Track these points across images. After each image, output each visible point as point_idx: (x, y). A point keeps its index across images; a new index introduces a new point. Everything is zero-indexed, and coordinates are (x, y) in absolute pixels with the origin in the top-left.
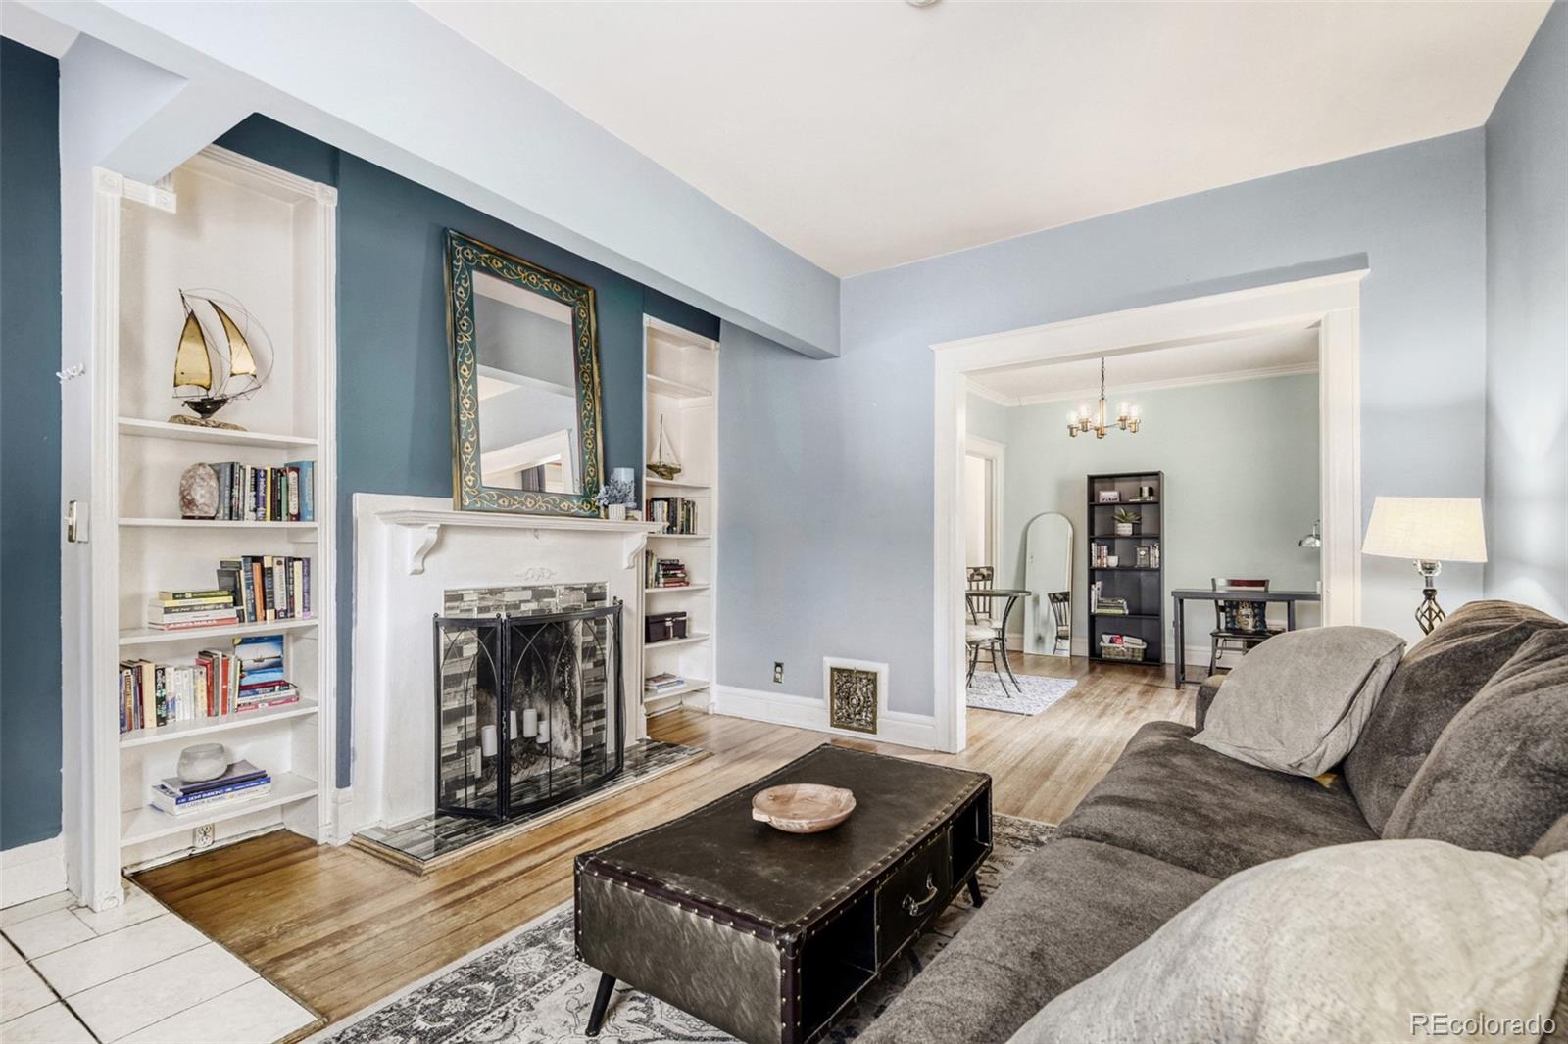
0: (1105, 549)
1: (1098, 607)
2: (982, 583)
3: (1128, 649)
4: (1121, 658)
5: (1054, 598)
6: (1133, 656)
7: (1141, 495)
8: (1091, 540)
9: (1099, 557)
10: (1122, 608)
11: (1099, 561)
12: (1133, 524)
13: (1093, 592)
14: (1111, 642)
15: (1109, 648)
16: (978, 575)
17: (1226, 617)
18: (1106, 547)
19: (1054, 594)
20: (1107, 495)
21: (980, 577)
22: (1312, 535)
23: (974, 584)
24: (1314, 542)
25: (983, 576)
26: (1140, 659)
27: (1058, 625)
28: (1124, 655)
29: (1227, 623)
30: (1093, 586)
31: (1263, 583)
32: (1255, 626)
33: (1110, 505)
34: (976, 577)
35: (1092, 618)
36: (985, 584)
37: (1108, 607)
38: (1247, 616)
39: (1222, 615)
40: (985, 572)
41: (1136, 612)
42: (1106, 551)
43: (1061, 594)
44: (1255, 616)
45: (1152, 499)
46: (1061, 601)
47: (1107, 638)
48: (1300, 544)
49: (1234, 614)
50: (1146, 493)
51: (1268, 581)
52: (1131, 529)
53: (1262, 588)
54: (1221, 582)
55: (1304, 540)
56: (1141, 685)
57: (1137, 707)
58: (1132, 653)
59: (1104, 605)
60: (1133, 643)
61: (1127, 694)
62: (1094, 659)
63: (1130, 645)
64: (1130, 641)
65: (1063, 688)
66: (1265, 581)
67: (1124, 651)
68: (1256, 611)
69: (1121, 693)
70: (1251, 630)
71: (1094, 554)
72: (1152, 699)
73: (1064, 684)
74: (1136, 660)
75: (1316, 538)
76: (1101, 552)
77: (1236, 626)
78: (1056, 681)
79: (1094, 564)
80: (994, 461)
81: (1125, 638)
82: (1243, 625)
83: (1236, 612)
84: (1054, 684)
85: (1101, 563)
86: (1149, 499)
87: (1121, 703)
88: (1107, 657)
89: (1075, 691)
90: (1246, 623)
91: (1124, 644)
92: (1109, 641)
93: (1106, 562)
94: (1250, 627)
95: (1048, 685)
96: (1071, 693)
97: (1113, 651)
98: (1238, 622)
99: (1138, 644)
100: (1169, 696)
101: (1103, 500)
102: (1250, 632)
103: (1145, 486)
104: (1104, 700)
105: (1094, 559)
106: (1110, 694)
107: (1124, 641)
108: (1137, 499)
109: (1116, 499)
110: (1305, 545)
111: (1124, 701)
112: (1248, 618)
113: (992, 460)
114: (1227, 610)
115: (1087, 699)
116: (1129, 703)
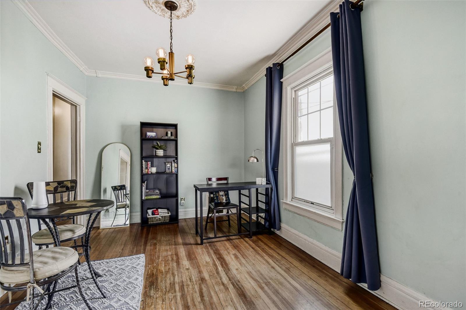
1: (146, 196)
2: (65, 195)
3: (162, 217)
4: (158, 222)
5: (115, 188)
6: (164, 220)
7: (167, 136)
8: (142, 158)
9: (147, 168)
10: (157, 195)
11: (147, 170)
13: (143, 187)
14: (153, 214)
15: (152, 218)
16: (62, 187)
18: (150, 163)
19: (115, 187)
20: (151, 134)
21: (64, 189)
22: (252, 157)
23: (58, 195)
24: (254, 160)
25: (67, 188)
26: (169, 221)
27: (117, 203)
30: (143, 184)
31: (226, 179)
32: (226, 200)
33: (152, 140)
34: (59, 189)
35: (142, 202)
36: (69, 195)
37: (151, 195)
40: (69, 184)
41: (164, 196)
42: (150, 165)
43: (119, 186)
44: (225, 196)
45: (173, 138)
46: (119, 190)
47: (150, 212)
50: (169, 135)
51: (228, 178)
52: (163, 153)
53: (225, 182)
54: (214, 179)
55: (250, 159)
56: (182, 246)
57: (200, 282)
58: (165, 218)
59: (149, 194)
60: (164, 213)
61: (182, 262)
62: (145, 225)
63: (162, 214)
64: (162, 212)
65: (138, 270)
66: (227, 178)
67: (161, 218)
68: (226, 193)
69: (178, 263)
70: (225, 202)
71: (144, 166)
72: (198, 262)
73: (137, 263)
74: (166, 222)
75: (254, 158)
76: (148, 165)
77: (219, 201)
78: (130, 261)
79: (143, 171)
80: (78, 107)
81: (160, 210)
82: (221, 200)
83: (218, 194)
84: (129, 267)
85: (148, 171)
86: (171, 138)
87: (187, 280)
88: (151, 224)
89: (148, 272)
90: (222, 199)
91: (159, 214)
92: (151, 213)
93: (150, 170)
94: (224, 201)
95: (126, 270)
96: (146, 278)
97: (154, 219)
98: (220, 199)
99: (166, 213)
100: (203, 254)
101: (149, 137)
102: (224, 204)
103: (169, 131)
104: (174, 279)
105: (143, 169)
106: (172, 266)
107: (159, 212)
108: (166, 138)
109: (155, 137)
110: (250, 161)
111: (186, 274)
112: (223, 196)
113: (76, 106)
114: (214, 193)
115: (161, 281)
116: (191, 276)
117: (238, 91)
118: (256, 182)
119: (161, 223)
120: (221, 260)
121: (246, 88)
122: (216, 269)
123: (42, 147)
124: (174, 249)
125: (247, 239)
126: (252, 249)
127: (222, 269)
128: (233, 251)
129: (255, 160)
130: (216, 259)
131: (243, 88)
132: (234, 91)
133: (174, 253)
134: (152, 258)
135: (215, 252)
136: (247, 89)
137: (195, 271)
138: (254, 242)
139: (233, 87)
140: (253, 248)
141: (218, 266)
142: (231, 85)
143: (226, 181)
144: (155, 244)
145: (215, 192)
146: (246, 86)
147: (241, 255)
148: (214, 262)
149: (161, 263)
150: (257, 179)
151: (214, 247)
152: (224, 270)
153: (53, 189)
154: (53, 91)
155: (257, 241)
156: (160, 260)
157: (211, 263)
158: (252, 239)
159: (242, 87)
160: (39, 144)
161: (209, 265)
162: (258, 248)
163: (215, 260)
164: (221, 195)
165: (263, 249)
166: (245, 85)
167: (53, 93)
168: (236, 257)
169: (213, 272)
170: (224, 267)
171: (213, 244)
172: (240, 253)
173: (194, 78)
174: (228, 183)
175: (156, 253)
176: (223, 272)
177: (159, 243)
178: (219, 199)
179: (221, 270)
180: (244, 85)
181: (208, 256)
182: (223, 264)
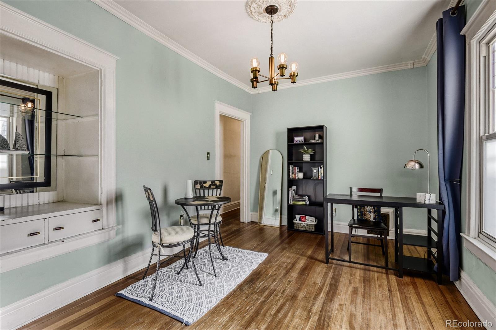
0: (297, 169)
1: (293, 201)
3: (308, 224)
4: (304, 229)
6: (310, 229)
7: (315, 139)
8: (289, 164)
9: (293, 173)
10: (305, 201)
11: (293, 175)
12: (311, 155)
13: (290, 192)
14: (300, 220)
15: (298, 223)
16: (214, 185)
17: (358, 212)
20: (299, 139)
21: (214, 187)
22: (412, 161)
24: (414, 165)
25: (216, 186)
26: (313, 230)
28: (305, 228)
29: (358, 216)
30: (290, 189)
31: (380, 191)
32: (375, 219)
33: (300, 145)
34: (212, 187)
35: (290, 206)
37: (298, 201)
38: (370, 212)
39: (356, 210)
40: (218, 183)
41: (313, 203)
44: (374, 212)
45: (320, 141)
47: (298, 217)
48: (405, 166)
49: (362, 210)
50: (317, 138)
51: (382, 189)
52: (310, 158)
53: (378, 194)
54: (355, 190)
55: (407, 164)
56: (306, 258)
57: (290, 298)
58: (310, 226)
59: (296, 199)
60: (311, 221)
61: (292, 273)
62: (291, 229)
63: (309, 221)
64: (309, 219)
65: (253, 265)
66: (380, 189)
67: (306, 225)
68: (375, 209)
69: (288, 272)
70: (372, 221)
71: (291, 171)
72: (306, 280)
73: (257, 259)
74: (311, 231)
75: (415, 162)
76: (295, 171)
77: (363, 218)
78: (254, 256)
79: (290, 176)
80: (244, 122)
81: (307, 217)
82: (368, 218)
83: (364, 209)
84: (249, 260)
85: (295, 177)
86: (318, 141)
87: (280, 290)
88: (297, 229)
89: (258, 270)
90: (369, 216)
91: (306, 221)
92: (299, 219)
93: (297, 175)
94: (372, 219)
95: (245, 261)
96: (253, 274)
97: (299, 225)
98: (365, 216)
99: (313, 221)
100: (319, 273)
101: (297, 142)
102: (372, 223)
103: (317, 134)
104: (271, 285)
105: (290, 174)
106: (280, 273)
107: (306, 219)
108: (313, 141)
109: (302, 141)
110: (408, 167)
111: (285, 285)
112: (371, 213)
113: (243, 121)
114: (358, 207)
115: (260, 282)
116: (287, 289)
117: (415, 66)
118: (416, 198)
119: (306, 230)
120: (333, 287)
121: (428, 58)
122: (318, 294)
123: (211, 155)
124: (296, 259)
125: (393, 278)
126: (386, 291)
127: (324, 297)
128: (357, 283)
129: (417, 166)
130: (328, 284)
131: (425, 60)
132: (409, 68)
133: (292, 262)
134: (272, 259)
135: (335, 276)
136: (429, 60)
137: (294, 286)
138: (399, 284)
139: (407, 63)
140: (390, 291)
141: (323, 292)
142: (401, 62)
143: (380, 193)
144: (285, 249)
145: (360, 206)
146: (427, 57)
147: (362, 292)
148: (322, 286)
149: (274, 267)
150: (417, 194)
151: (338, 271)
152: (326, 298)
153: (208, 186)
154: (220, 113)
155: (408, 285)
156: (276, 264)
157: (317, 286)
158: (401, 279)
159: (422, 59)
160: (208, 153)
161: (314, 287)
162: (398, 293)
163: (326, 284)
164: (367, 211)
165: (406, 297)
166: (425, 56)
167: (220, 114)
168: (355, 291)
169: (312, 295)
170: (328, 296)
171: (341, 267)
172: (365, 290)
173: (297, 76)
174: (382, 197)
175: (279, 256)
176: (321, 300)
177: (288, 249)
178: (363, 216)
179: (322, 297)
180: (423, 56)
181: (323, 277)
182: (331, 292)
